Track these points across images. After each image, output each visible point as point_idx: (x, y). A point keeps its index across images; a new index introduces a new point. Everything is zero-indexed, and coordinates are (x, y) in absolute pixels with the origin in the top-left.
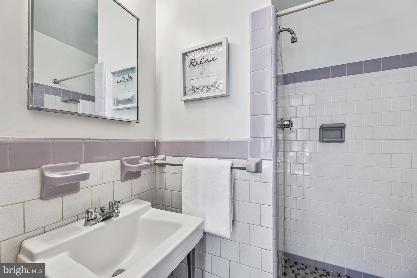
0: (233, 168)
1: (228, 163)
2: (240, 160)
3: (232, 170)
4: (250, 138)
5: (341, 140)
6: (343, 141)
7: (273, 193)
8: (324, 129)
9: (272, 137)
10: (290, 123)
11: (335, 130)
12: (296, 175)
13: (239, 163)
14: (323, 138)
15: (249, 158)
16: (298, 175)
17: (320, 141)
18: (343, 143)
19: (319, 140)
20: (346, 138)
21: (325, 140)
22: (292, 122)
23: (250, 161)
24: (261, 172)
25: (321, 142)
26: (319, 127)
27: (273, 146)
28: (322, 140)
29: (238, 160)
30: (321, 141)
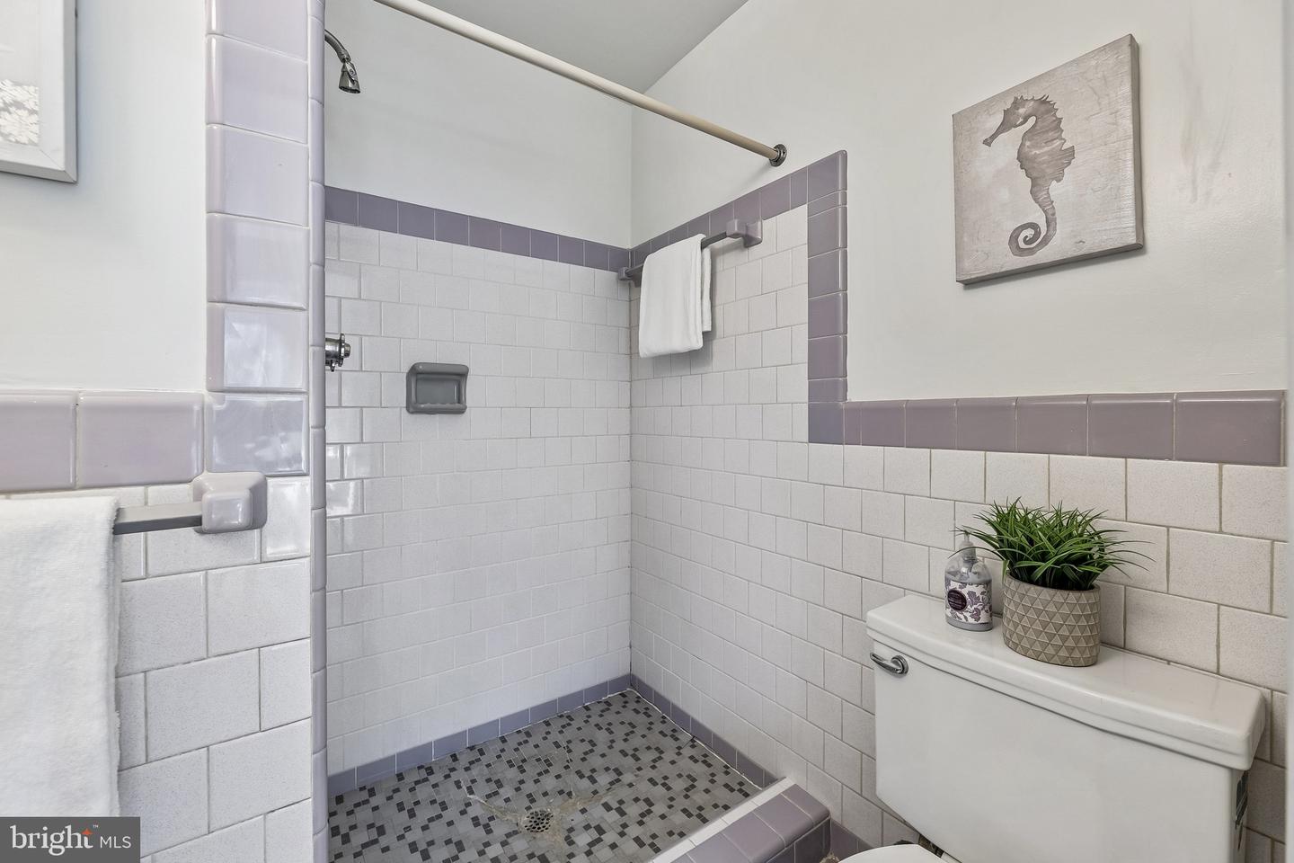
0: (119, 529)
1: (96, 508)
2: (152, 489)
3: (114, 541)
4: (204, 391)
5: (457, 407)
6: (461, 411)
7: (314, 590)
8: (420, 376)
9: (307, 393)
10: (343, 350)
11: (443, 380)
12: (339, 519)
13: (146, 503)
14: (417, 401)
15: (200, 478)
16: (346, 518)
17: (408, 411)
18: (464, 415)
19: (405, 405)
20: (469, 403)
21: (422, 406)
22: (348, 346)
23: (211, 488)
24: (264, 525)
25: (412, 413)
26: (406, 369)
27: (311, 424)
28: (414, 407)
29: (141, 489)
30: (411, 410)
